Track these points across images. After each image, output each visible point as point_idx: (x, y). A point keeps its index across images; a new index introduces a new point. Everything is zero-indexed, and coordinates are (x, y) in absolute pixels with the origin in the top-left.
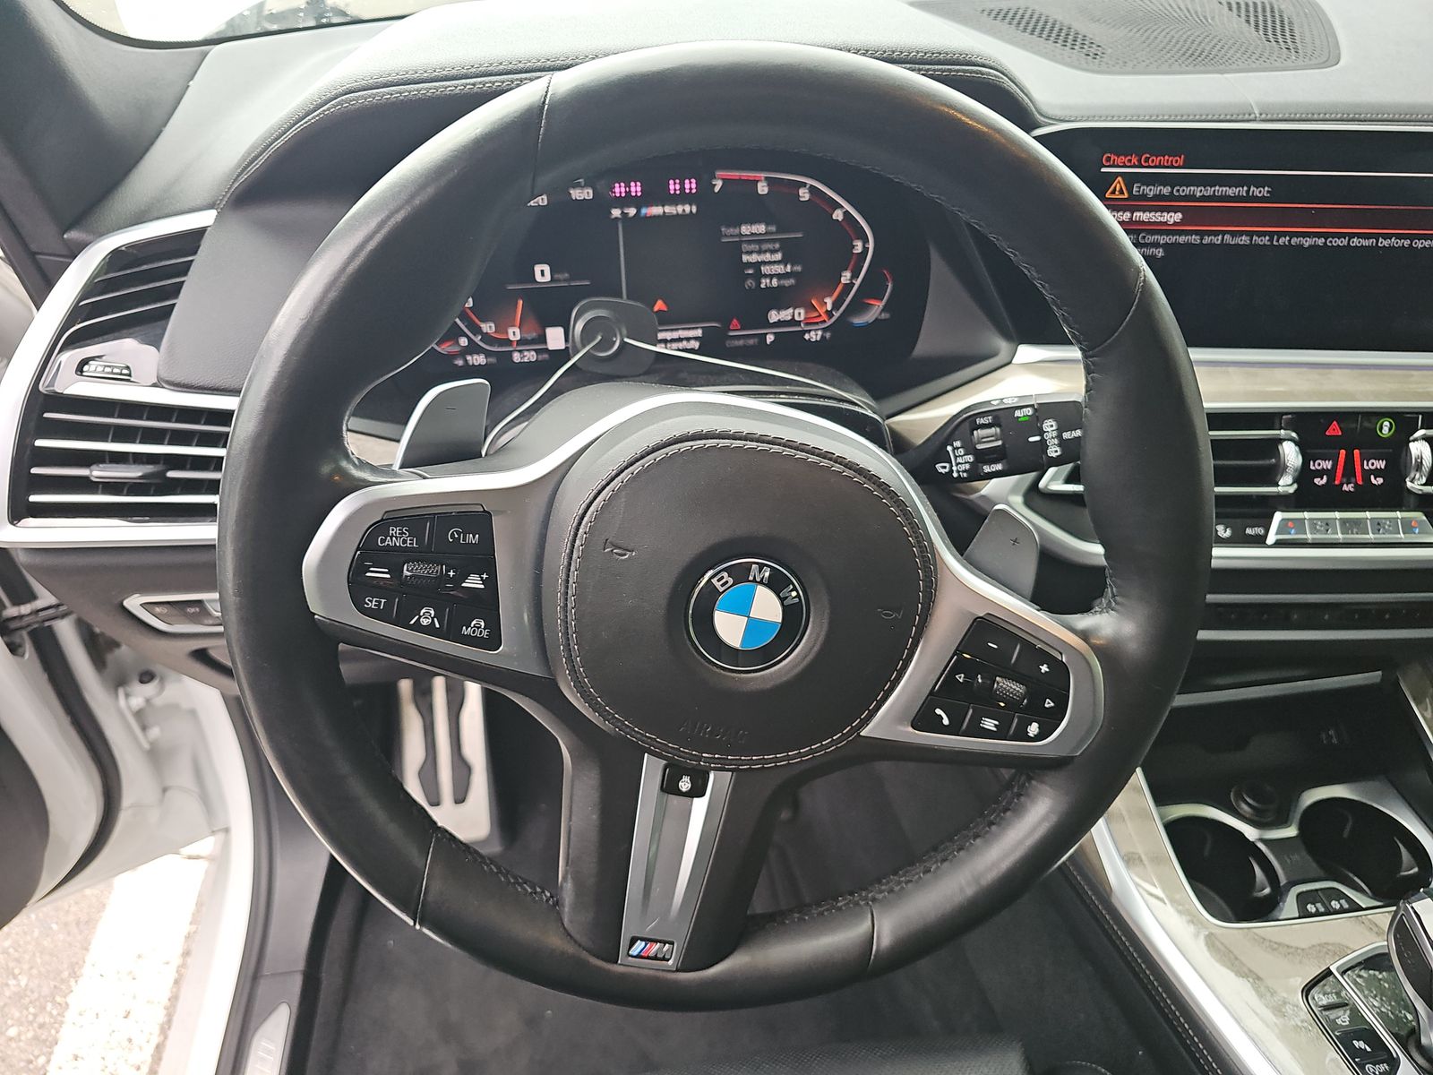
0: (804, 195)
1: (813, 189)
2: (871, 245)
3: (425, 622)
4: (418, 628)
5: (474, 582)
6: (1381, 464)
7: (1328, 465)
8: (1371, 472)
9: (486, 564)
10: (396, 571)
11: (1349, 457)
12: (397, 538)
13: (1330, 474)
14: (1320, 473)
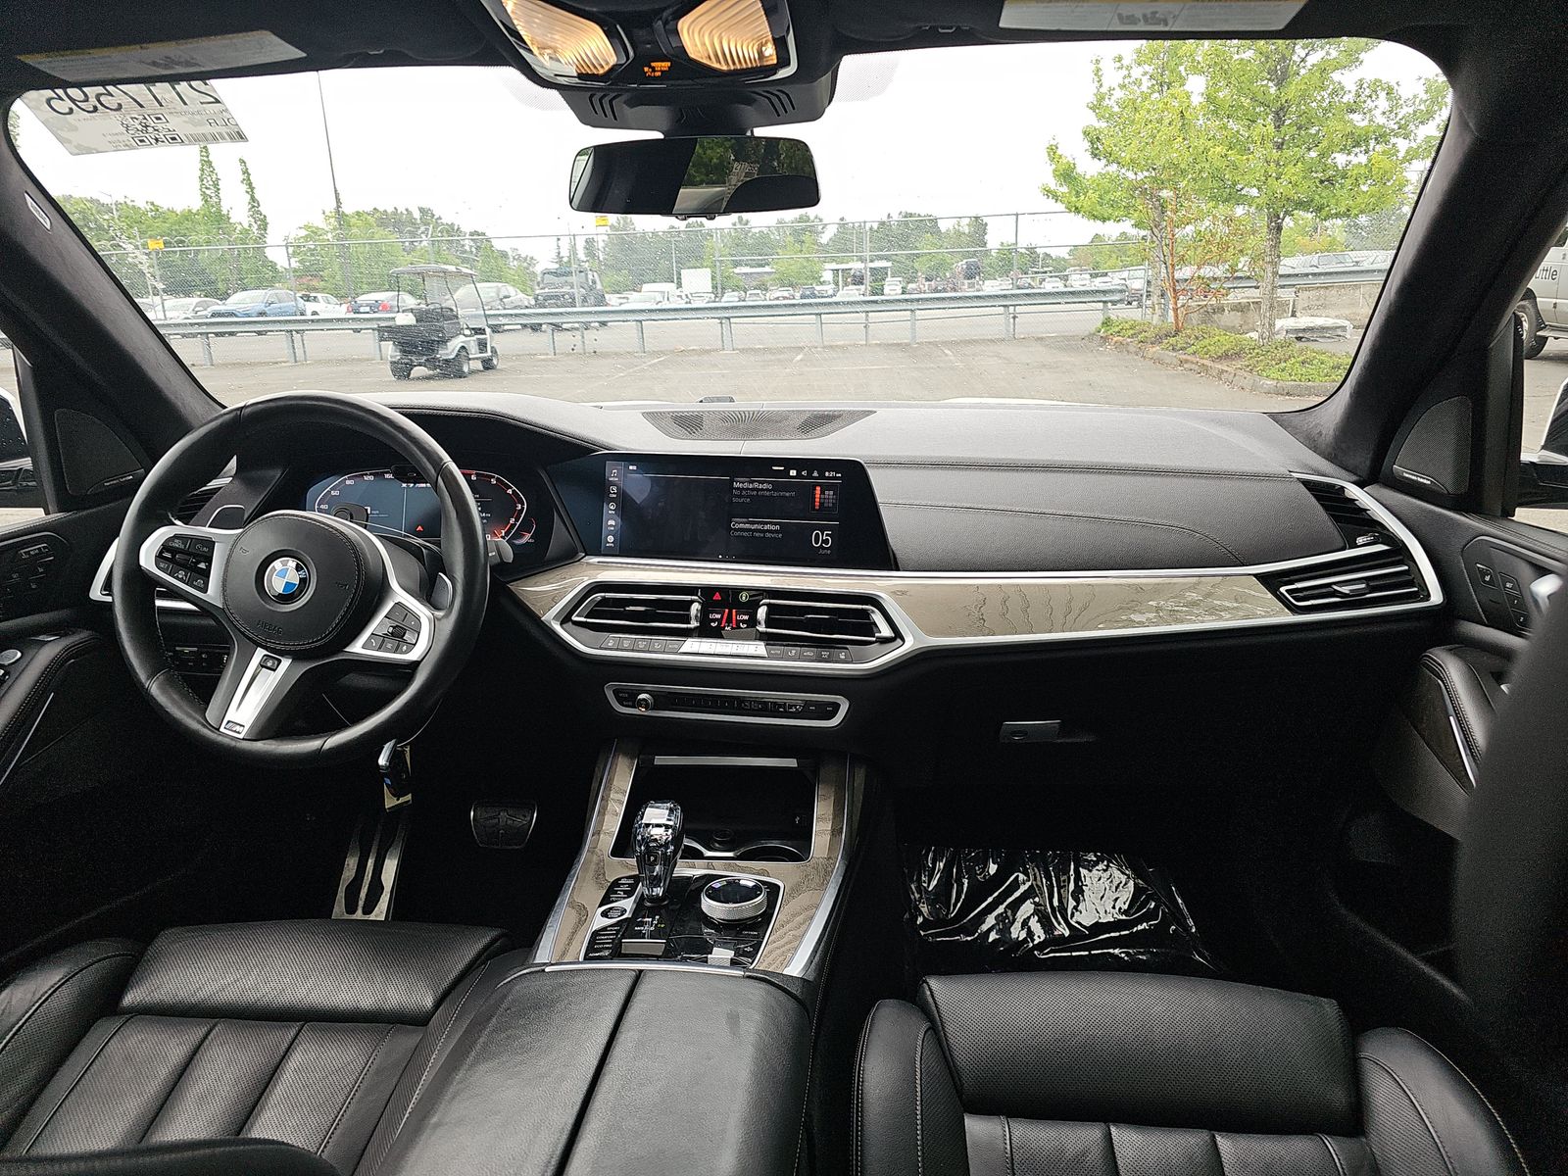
0: (494, 481)
1: (498, 479)
2: (525, 506)
3: (180, 576)
4: (177, 578)
5: (202, 566)
6: (746, 617)
7: (718, 616)
8: (741, 621)
9: (209, 560)
10: (174, 556)
11: (730, 613)
12: (177, 544)
13: (720, 621)
14: (714, 620)
